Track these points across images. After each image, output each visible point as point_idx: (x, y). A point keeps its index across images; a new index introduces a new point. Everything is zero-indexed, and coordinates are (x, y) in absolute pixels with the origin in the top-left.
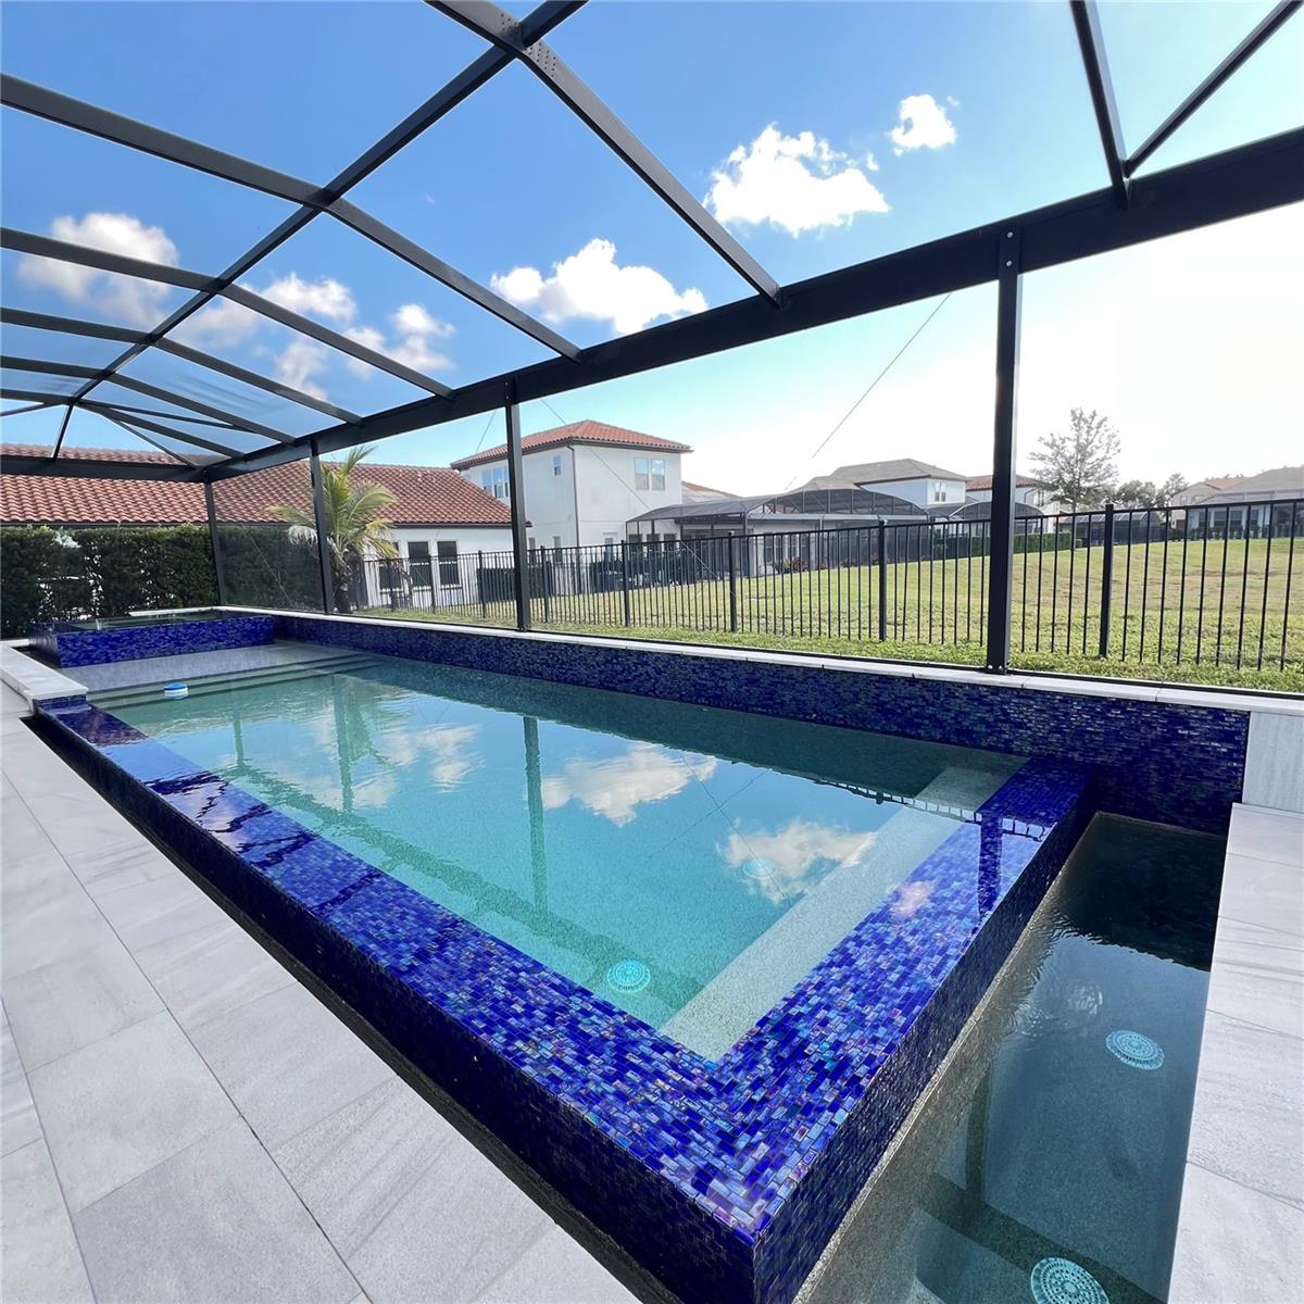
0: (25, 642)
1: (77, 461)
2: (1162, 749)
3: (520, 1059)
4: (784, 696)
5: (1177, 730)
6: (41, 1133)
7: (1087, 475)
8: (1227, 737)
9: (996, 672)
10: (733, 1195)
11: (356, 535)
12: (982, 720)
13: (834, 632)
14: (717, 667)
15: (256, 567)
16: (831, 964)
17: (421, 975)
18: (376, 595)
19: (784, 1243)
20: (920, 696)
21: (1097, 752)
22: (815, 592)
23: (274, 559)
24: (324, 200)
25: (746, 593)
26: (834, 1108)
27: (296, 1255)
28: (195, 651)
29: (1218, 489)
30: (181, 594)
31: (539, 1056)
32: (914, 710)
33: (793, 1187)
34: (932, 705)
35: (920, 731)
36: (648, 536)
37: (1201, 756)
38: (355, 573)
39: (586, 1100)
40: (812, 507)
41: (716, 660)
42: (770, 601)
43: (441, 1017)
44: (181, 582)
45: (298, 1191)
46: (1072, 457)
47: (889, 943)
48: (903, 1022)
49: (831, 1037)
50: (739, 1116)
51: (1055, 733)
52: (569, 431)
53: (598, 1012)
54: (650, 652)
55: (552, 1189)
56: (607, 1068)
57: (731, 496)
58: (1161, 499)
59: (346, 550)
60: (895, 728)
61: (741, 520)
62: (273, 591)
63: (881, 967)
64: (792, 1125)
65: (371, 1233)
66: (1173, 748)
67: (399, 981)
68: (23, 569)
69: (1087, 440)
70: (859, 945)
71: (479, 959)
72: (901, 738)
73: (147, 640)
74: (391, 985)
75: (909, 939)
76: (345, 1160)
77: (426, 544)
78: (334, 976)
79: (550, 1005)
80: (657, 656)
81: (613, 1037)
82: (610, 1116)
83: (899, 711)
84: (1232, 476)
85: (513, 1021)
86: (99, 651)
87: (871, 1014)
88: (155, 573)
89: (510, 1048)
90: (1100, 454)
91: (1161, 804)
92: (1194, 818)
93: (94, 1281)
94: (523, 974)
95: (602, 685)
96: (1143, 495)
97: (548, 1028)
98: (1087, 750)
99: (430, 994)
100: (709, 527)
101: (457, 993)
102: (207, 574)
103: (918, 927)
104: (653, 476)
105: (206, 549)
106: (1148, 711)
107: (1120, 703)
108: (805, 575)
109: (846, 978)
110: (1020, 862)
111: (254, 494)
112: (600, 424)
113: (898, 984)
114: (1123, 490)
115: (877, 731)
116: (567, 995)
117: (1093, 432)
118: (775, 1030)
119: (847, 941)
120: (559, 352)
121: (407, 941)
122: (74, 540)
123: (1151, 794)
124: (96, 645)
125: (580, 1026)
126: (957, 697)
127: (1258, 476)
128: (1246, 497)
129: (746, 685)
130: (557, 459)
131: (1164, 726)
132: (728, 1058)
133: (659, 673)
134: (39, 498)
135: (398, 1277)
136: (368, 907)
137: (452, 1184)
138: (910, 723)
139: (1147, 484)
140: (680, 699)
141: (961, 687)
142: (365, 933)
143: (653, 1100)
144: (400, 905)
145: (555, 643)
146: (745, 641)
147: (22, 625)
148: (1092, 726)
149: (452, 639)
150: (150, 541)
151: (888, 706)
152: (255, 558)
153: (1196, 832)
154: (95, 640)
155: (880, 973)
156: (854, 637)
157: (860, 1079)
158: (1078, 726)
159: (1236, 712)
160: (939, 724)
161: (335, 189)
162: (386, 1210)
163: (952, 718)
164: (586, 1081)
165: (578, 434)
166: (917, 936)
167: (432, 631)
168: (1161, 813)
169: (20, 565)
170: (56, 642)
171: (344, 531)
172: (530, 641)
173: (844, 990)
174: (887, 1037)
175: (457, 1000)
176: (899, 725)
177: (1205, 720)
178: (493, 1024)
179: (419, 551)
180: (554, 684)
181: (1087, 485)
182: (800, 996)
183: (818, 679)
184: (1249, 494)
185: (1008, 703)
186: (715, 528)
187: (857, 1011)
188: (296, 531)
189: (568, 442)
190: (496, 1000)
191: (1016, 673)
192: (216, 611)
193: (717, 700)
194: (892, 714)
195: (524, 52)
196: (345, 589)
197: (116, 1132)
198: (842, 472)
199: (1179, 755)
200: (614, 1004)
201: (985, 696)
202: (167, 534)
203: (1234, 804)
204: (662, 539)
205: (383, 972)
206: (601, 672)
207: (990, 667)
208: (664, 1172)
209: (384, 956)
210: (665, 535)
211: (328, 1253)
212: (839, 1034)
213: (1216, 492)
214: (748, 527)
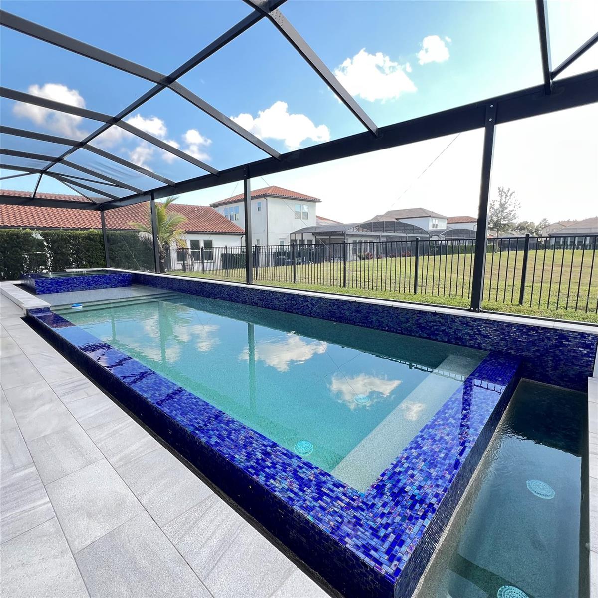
0: (19, 282)
1: (41, 199)
2: (555, 351)
3: (273, 489)
4: (373, 318)
5: (562, 342)
6: (55, 514)
7: (504, 218)
8: (587, 346)
9: (475, 311)
10: (381, 558)
11: (169, 236)
12: (468, 334)
13: (392, 289)
14: (341, 304)
15: (123, 250)
16: (411, 448)
17: (222, 446)
18: (176, 264)
19: (405, 581)
20: (438, 321)
21: (523, 350)
22: (380, 269)
23: (131, 247)
24: (168, 81)
25: (351, 269)
26: (424, 517)
27: (180, 578)
28: (96, 288)
30: (89, 261)
32: (435, 327)
33: (409, 556)
34: (444, 325)
35: (437, 337)
36: (300, 240)
37: (573, 354)
38: (167, 254)
39: (307, 510)
40: (377, 229)
41: (341, 301)
42: (359, 273)
43: (233, 467)
44: (89, 256)
45: (177, 547)
46: (497, 210)
47: (437, 439)
48: (449, 478)
49: (417, 484)
50: (379, 520)
51: (503, 341)
52: (265, 191)
53: (306, 467)
54: (309, 296)
55: (288, 549)
56: (314, 494)
59: (164, 243)
60: (425, 335)
61: (343, 234)
62: (130, 262)
63: (435, 450)
64: (405, 525)
65: (213, 569)
66: (560, 350)
67: (212, 449)
68: (18, 248)
69: (505, 202)
70: (423, 439)
71: (247, 440)
72: (428, 341)
73: (75, 283)
74: (207, 450)
75: (446, 437)
76: (196, 533)
77: (198, 241)
78: (177, 444)
79: (283, 463)
80: (313, 298)
81: (314, 479)
82: (319, 518)
83: (428, 328)
84: (571, 220)
85: (267, 470)
86: (53, 287)
87: (434, 473)
88: (77, 252)
89: (268, 483)
90: (510, 208)
91: (553, 376)
92: (568, 383)
93: (88, 586)
94: (268, 447)
95: (286, 311)
96: (528, 228)
97: (283, 473)
98: (518, 349)
99: (227, 456)
100: (328, 237)
101: (239, 456)
102: (101, 253)
103: (450, 432)
104: (303, 212)
105: (100, 241)
106: (549, 333)
107: (535, 328)
108: (371, 261)
109: (420, 455)
110: (493, 402)
111: (120, 216)
112: (279, 188)
113: (444, 459)
114: (519, 225)
115: (417, 337)
116: (290, 458)
117: (508, 198)
118: (390, 478)
119: (417, 437)
120: (271, 155)
121: (213, 430)
122: (41, 235)
123: (548, 371)
124: (52, 284)
125: (298, 474)
126: (456, 322)
127: (583, 220)
129: (355, 313)
130: (259, 204)
131: (556, 340)
132: (369, 492)
133: (313, 306)
134: (24, 215)
135: (228, 590)
136: (192, 413)
137: (247, 546)
138: (433, 334)
139: (531, 223)
140: (323, 318)
141: (458, 318)
142: (193, 425)
143: (338, 511)
144: (208, 413)
145: (264, 290)
146: (350, 292)
147: (17, 274)
148: (521, 338)
150: (75, 237)
151: (423, 325)
152: (122, 246)
153: (569, 390)
154: (52, 282)
155: (435, 453)
156: (402, 292)
157: (433, 505)
158: (514, 338)
159: (592, 335)
160: (447, 334)
161: (174, 77)
162: (218, 558)
163: (453, 332)
164: (305, 500)
165: (269, 192)
166: (450, 436)
167: (206, 283)
168: (553, 380)
169: (17, 246)
170: (34, 282)
171: (163, 235)
172: (253, 289)
173: (419, 461)
174: (443, 484)
175: (240, 458)
176: (427, 334)
177: (576, 338)
178: (259, 471)
179: (195, 244)
180: (263, 309)
181: (504, 222)
182: (399, 463)
183: (389, 311)
184: (579, 229)
185: (481, 326)
186: (331, 237)
187: (427, 472)
188: (142, 235)
189: (265, 196)
190: (257, 460)
191: (484, 312)
192: (105, 270)
193: (341, 319)
194: (425, 329)
195: (269, 14)
196: (163, 261)
197: (89, 515)
198: (389, 213)
199: (563, 354)
200: (313, 464)
201: (470, 323)
202: (84, 234)
203: (589, 378)
204: (306, 243)
205: (203, 444)
206: (286, 304)
207: (472, 309)
208: (348, 546)
209: (203, 437)
210: (308, 240)
211: (194, 578)
212: (420, 482)
213: (564, 227)
214: (346, 238)
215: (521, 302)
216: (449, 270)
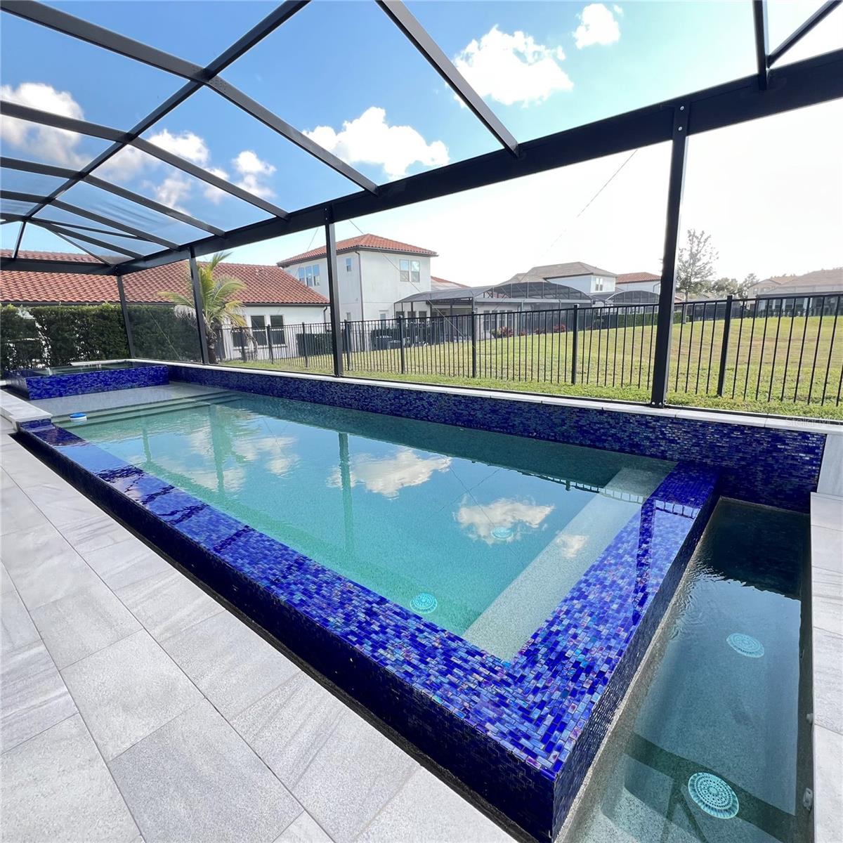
0: (4, 383)
1: (27, 260)
2: (766, 458)
3: (383, 662)
4: (515, 421)
5: (777, 445)
6: (76, 709)
7: (696, 274)
8: (810, 450)
9: (657, 406)
10: (536, 748)
11: (219, 311)
12: (647, 438)
13: (542, 378)
14: (470, 402)
15: (153, 333)
16: (572, 599)
17: (309, 606)
18: (231, 351)
19: (568, 777)
20: (607, 422)
21: (723, 459)
22: (523, 351)
23: (165, 327)
24: (205, 76)
25: (483, 351)
26: (592, 691)
27: (258, 787)
29: (780, 284)
30: (104, 350)
31: (394, 658)
32: (602, 431)
33: (573, 743)
34: (614, 427)
35: (605, 444)
36: (408, 312)
37: (792, 462)
38: (218, 336)
39: (431, 688)
40: (517, 294)
41: (469, 397)
42: (494, 357)
43: (326, 633)
44: (104, 343)
45: (252, 746)
46: (686, 262)
47: (608, 584)
48: (625, 636)
49: (581, 646)
50: (531, 697)
51: (696, 446)
52: (356, 241)
53: (428, 630)
54: (425, 392)
56: (441, 667)
57: (463, 286)
58: (740, 291)
59: (212, 321)
60: (589, 442)
61: (470, 302)
62: (165, 349)
63: (605, 600)
64: (566, 703)
65: (304, 773)
66: (774, 457)
67: (295, 610)
69: (697, 250)
70: (589, 585)
71: (344, 596)
72: (592, 449)
73: (86, 382)
74: (289, 612)
75: (620, 582)
76: (278, 726)
77: (262, 317)
78: (246, 605)
79: (396, 626)
80: (430, 394)
81: (440, 646)
82: (448, 698)
83: (592, 431)
84: (788, 275)
85: (374, 636)
86: (54, 389)
87: (604, 630)
88: (86, 337)
89: (376, 654)
90: (704, 260)
91: (763, 492)
92: (784, 502)
93: (129, 805)
94: (374, 605)
95: (392, 413)
96: (729, 287)
97: (398, 640)
98: (716, 457)
99: (317, 619)
100: (449, 307)
101: (335, 618)
102: (121, 337)
103: (625, 574)
104: (412, 272)
105: (119, 321)
106: (759, 433)
107: (740, 428)
108: (511, 339)
109: (584, 607)
110: (683, 531)
111: (147, 283)
112: (376, 237)
113: (618, 611)
114: (716, 283)
115: (577, 444)
116: (406, 619)
117: (701, 245)
118: (545, 640)
119: (580, 582)
120: (364, 188)
121: (295, 584)
122: (31, 314)
123: (757, 486)
124: (52, 385)
125: (418, 639)
126: (631, 423)
127: (805, 275)
128: (797, 289)
129: (489, 413)
130: (348, 261)
131: (768, 442)
132: (517, 660)
133: (431, 405)
135: (326, 801)
136: (265, 561)
137: (350, 741)
138: (599, 439)
139: (732, 280)
140: (445, 422)
141: (634, 416)
142: (267, 578)
143: (474, 687)
144: (287, 560)
145: (360, 385)
146: (483, 384)
148: (721, 442)
149: (290, 382)
150: (82, 315)
151: (585, 428)
152: (152, 327)
153: (785, 510)
154: (51, 382)
155: (605, 604)
156: (555, 382)
157: (604, 673)
158: (711, 442)
159: (817, 434)
160: (619, 440)
161: (213, 69)
162: (311, 758)
163: (627, 436)
164: (429, 675)
165: (362, 243)
166: (625, 580)
168: (763, 498)
170: (25, 383)
171: (210, 309)
172: (344, 384)
173: (584, 615)
174: (617, 645)
175: (336, 621)
176: (592, 441)
177: (796, 439)
178: (362, 638)
179: (258, 321)
180: (360, 411)
181: (696, 280)
182: (556, 620)
183: (538, 410)
185: (665, 427)
186: (453, 307)
187: (594, 629)
188: (179, 309)
189: (356, 249)
190: (360, 622)
191: (670, 407)
192: (129, 362)
193: (470, 423)
194: (587, 433)
196: (213, 348)
197: (126, 708)
198: (535, 270)
199: (777, 462)
200: (438, 625)
201: (650, 423)
202: (93, 310)
203: (812, 493)
204: (418, 316)
205: (283, 604)
206: (391, 405)
207: (653, 403)
208: (489, 734)
209: (282, 594)
210: (420, 312)
211: (278, 786)
212: (586, 644)
213: (778, 285)
214: (475, 307)
215: (720, 392)
216: (620, 349)
